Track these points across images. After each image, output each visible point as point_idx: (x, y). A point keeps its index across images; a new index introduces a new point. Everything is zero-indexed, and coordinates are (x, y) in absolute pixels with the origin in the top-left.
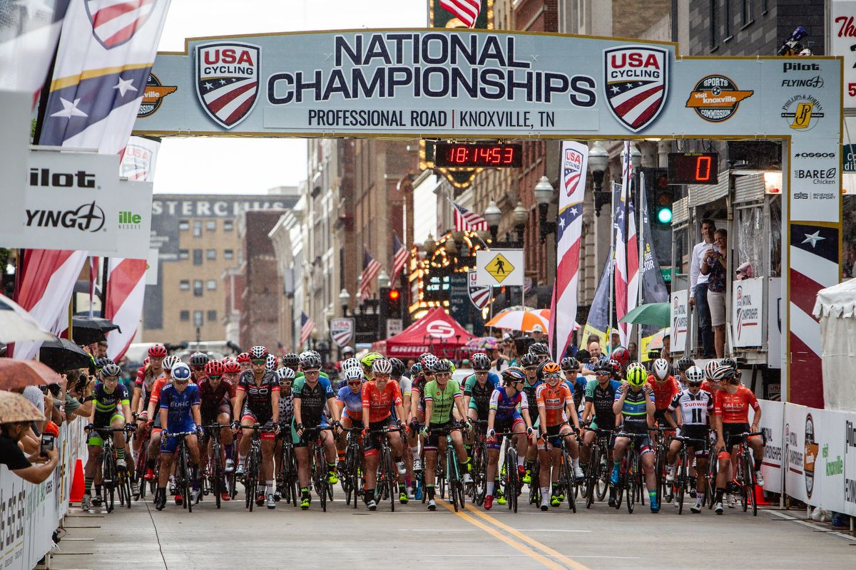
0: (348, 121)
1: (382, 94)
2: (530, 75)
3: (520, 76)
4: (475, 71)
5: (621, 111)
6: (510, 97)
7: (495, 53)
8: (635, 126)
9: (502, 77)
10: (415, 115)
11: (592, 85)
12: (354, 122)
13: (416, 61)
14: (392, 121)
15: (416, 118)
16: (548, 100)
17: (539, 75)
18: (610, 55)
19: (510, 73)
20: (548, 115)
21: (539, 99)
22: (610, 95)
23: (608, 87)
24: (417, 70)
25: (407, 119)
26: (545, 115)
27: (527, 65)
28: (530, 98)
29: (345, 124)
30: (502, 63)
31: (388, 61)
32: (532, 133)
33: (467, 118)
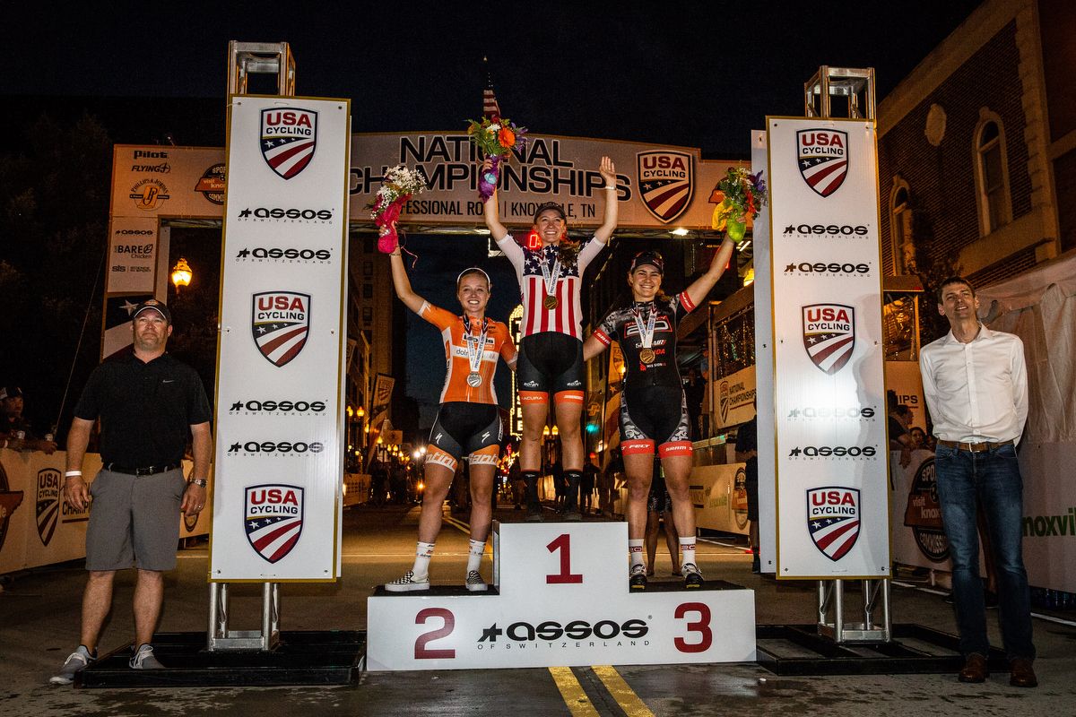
0: (411, 210)
1: (442, 187)
2: (573, 173)
3: (564, 173)
4: (524, 169)
5: (653, 205)
6: (556, 191)
7: (542, 153)
8: (665, 217)
9: (548, 174)
10: (471, 205)
11: (627, 182)
12: (416, 211)
13: (473, 159)
14: (451, 210)
15: (472, 208)
16: (589, 194)
17: (581, 173)
18: (642, 158)
19: (556, 171)
20: (589, 207)
21: (581, 193)
22: (644, 191)
23: (642, 184)
24: (474, 167)
25: (464, 209)
26: (586, 208)
27: (570, 165)
28: (573, 193)
29: (408, 212)
30: (549, 163)
31: (448, 159)
32: (576, 223)
33: (518, 208)
